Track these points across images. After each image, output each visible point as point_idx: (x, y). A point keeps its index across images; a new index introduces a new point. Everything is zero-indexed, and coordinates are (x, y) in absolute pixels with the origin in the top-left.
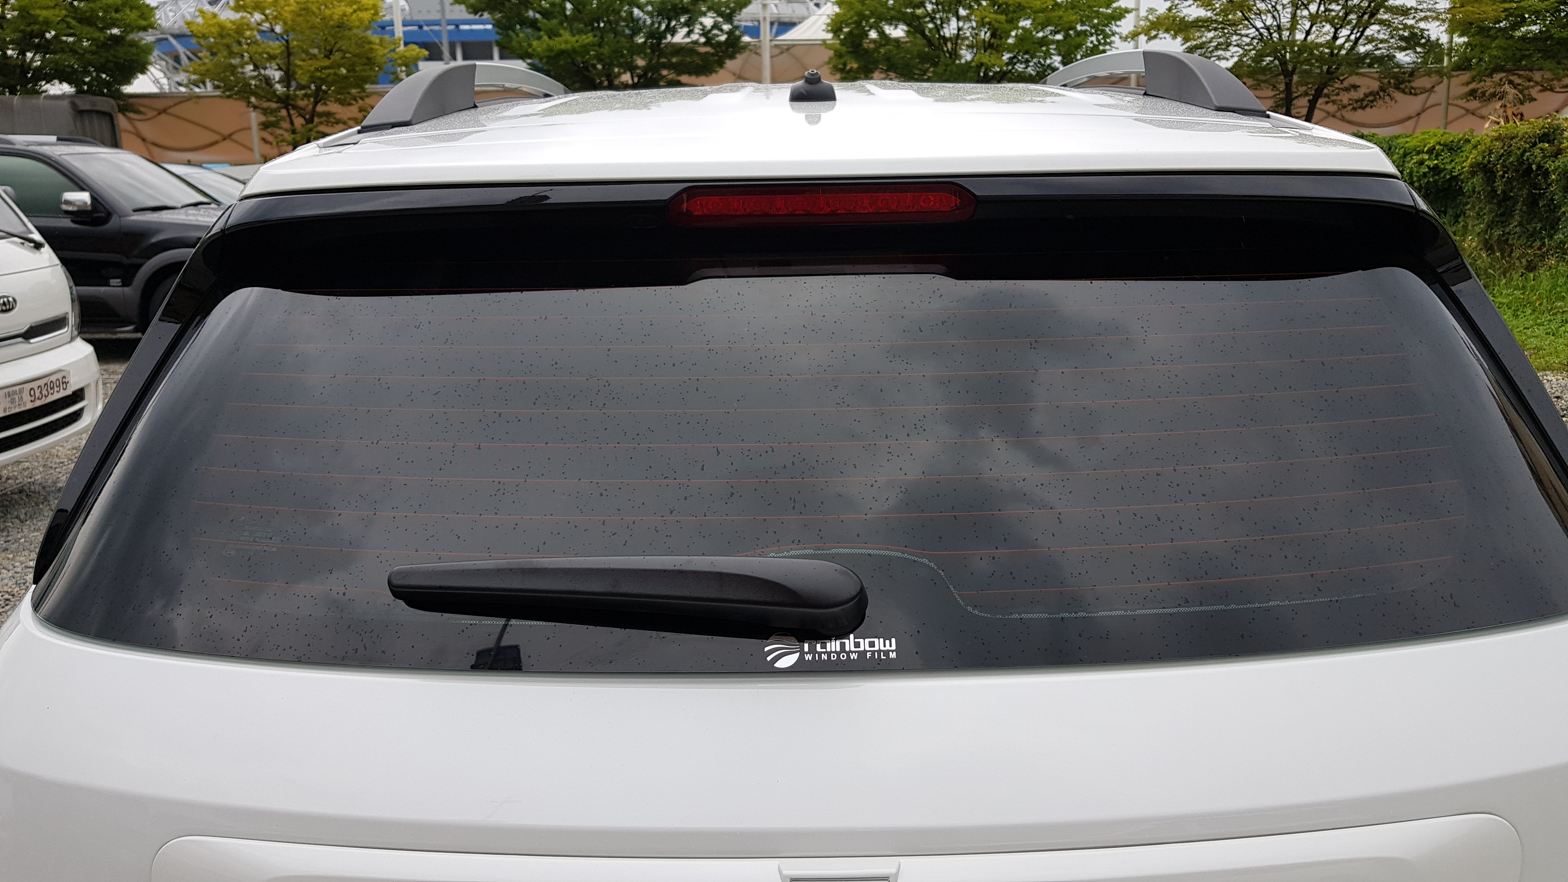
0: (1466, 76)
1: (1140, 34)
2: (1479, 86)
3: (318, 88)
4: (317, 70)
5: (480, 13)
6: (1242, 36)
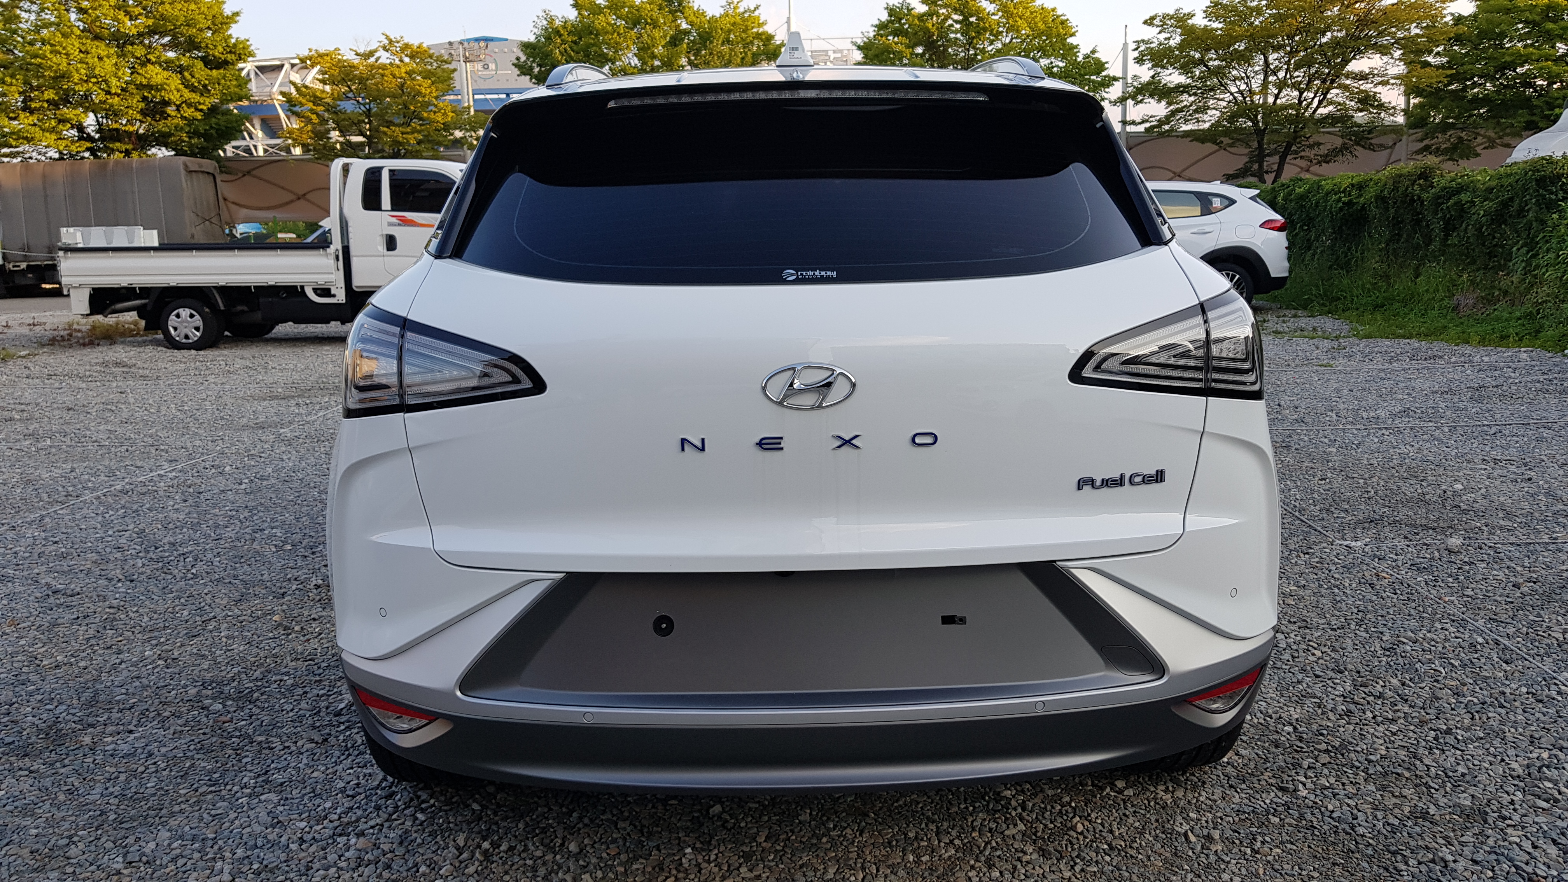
0: (1420, 134)
1: (1128, 98)
2: (1432, 142)
6: (1218, 99)
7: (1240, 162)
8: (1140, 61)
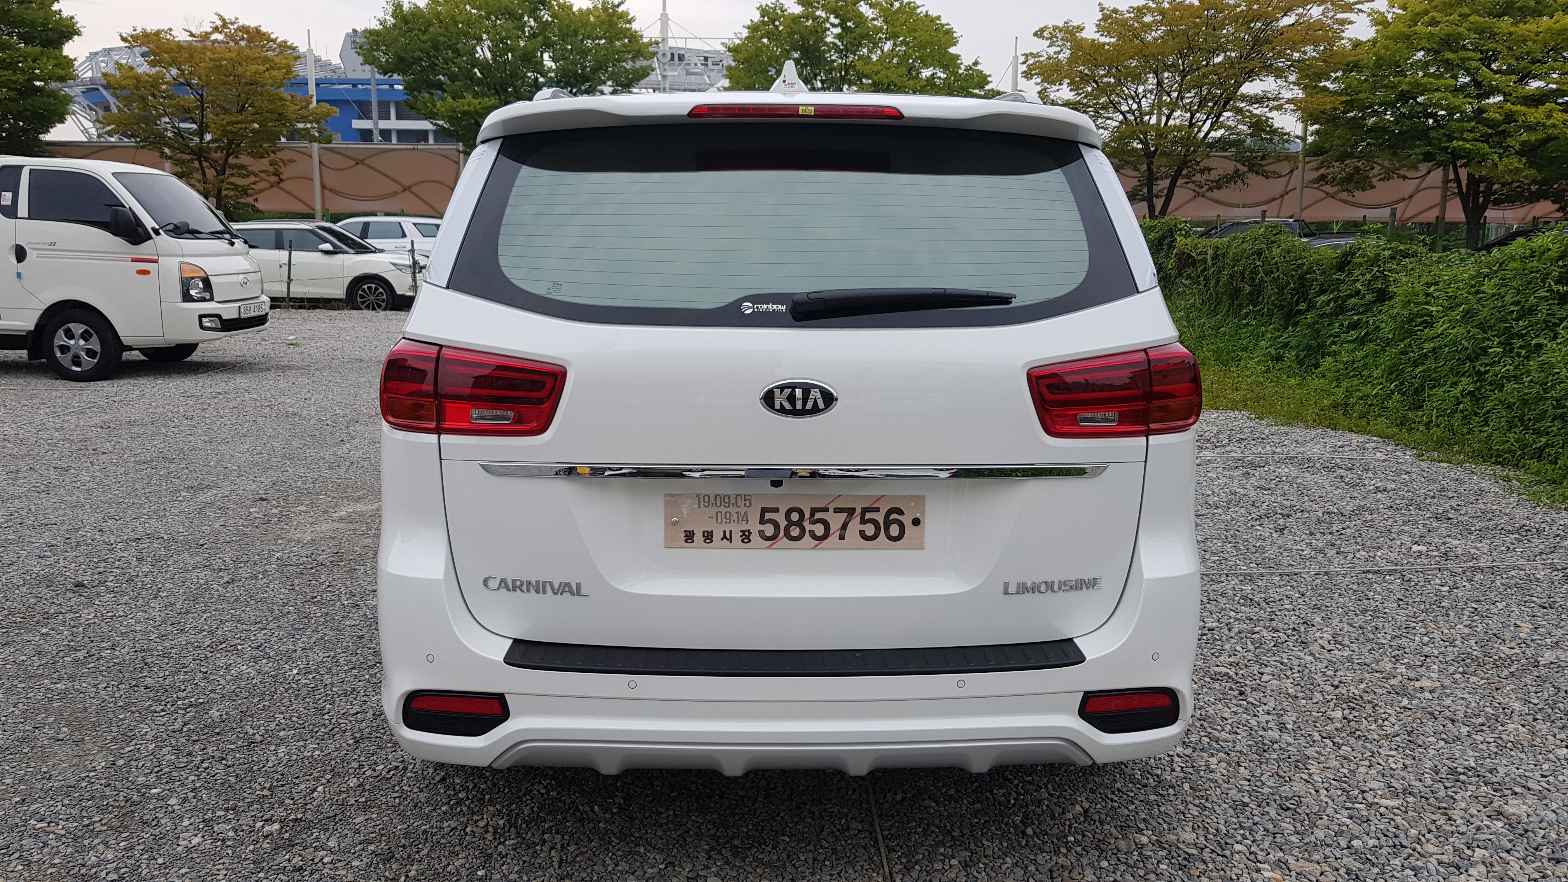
2: (1328, 171)
3: (230, 142)
4: (228, 123)
5: (390, 74)
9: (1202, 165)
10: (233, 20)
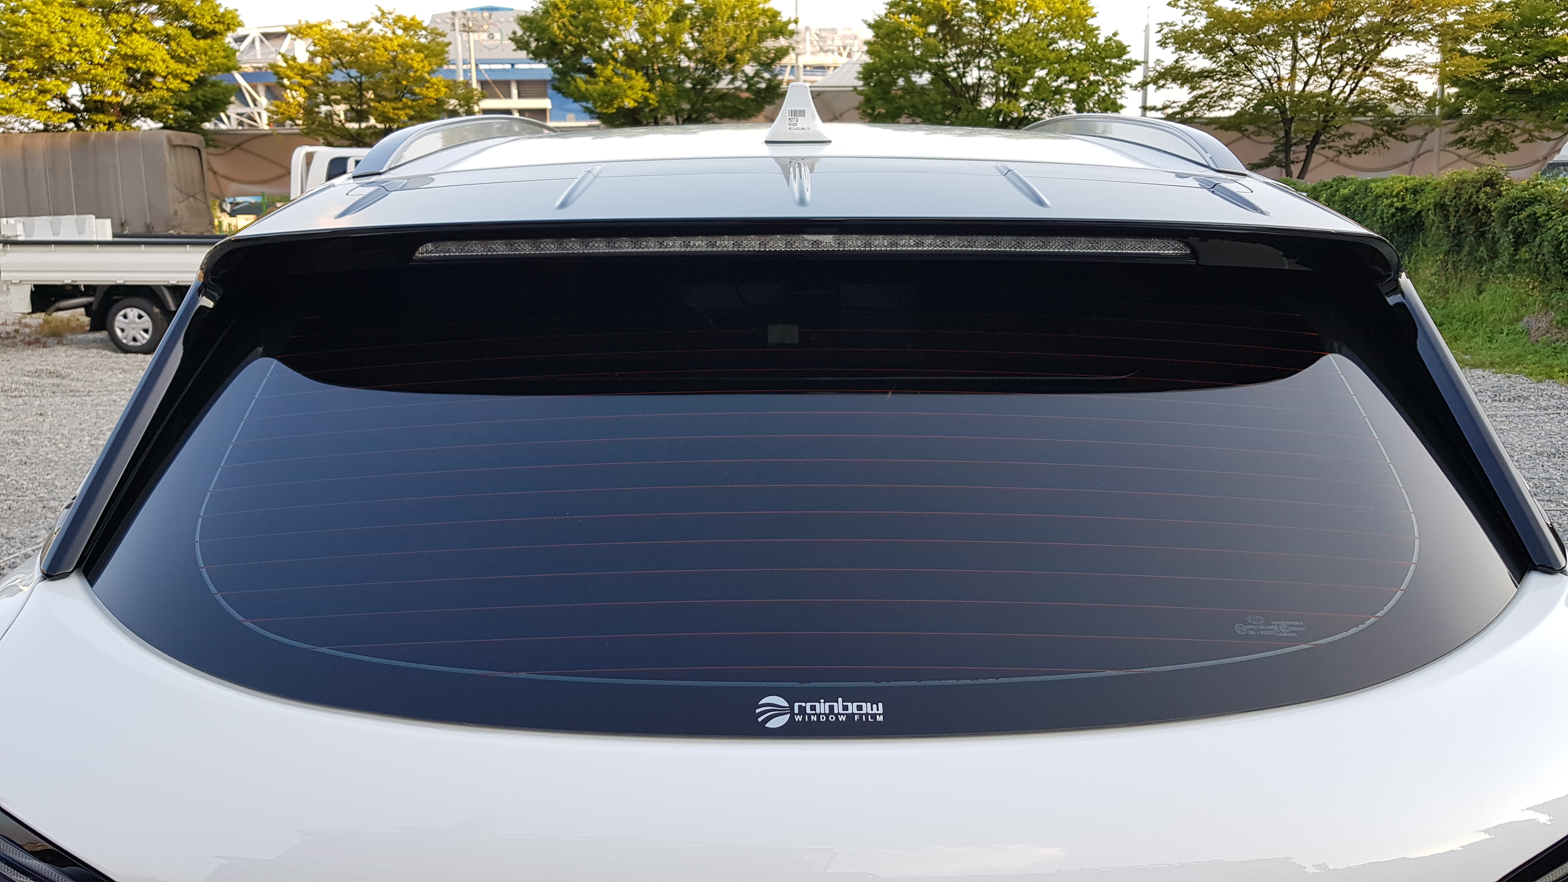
7: (1266, 151)
8: (1163, 44)
9: (1341, 131)
10: (391, 10)
